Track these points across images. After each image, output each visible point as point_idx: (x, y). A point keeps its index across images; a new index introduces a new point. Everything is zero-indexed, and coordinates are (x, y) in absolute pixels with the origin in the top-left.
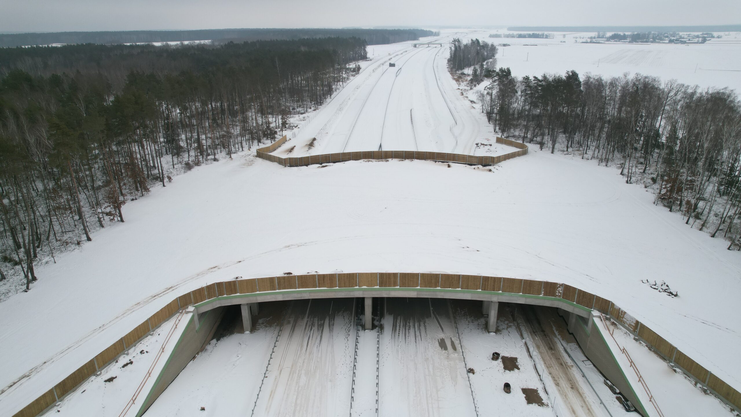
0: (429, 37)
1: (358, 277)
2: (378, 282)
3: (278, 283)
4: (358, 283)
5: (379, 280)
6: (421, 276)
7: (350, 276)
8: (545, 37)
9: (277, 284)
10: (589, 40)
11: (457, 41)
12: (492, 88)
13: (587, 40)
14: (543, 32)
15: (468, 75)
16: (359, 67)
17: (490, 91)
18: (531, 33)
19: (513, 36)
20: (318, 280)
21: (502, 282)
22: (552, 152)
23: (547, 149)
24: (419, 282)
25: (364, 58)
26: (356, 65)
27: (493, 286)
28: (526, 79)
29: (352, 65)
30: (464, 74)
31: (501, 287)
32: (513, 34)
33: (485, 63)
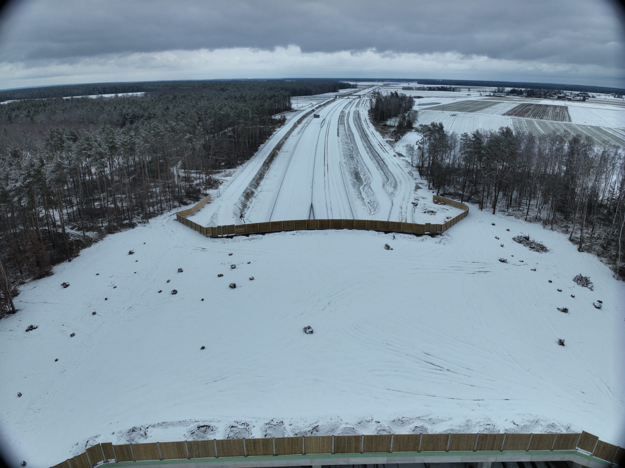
0: (348, 89)
1: (303, 442)
2: (333, 447)
3: (188, 449)
4: (304, 449)
5: (334, 446)
6: (394, 439)
7: (292, 442)
8: (452, 90)
9: (187, 451)
10: (492, 94)
11: (377, 94)
12: (423, 143)
13: (490, 94)
14: (450, 86)
15: (392, 127)
16: (285, 118)
17: (421, 146)
18: (440, 86)
19: (424, 89)
20: (246, 446)
21: (504, 440)
22: (494, 213)
23: (487, 209)
24: (392, 445)
25: (289, 109)
26: (281, 116)
27: (493, 444)
28: (465, 136)
29: (278, 117)
30: (387, 125)
31: (503, 445)
32: (424, 87)
33: (407, 115)
